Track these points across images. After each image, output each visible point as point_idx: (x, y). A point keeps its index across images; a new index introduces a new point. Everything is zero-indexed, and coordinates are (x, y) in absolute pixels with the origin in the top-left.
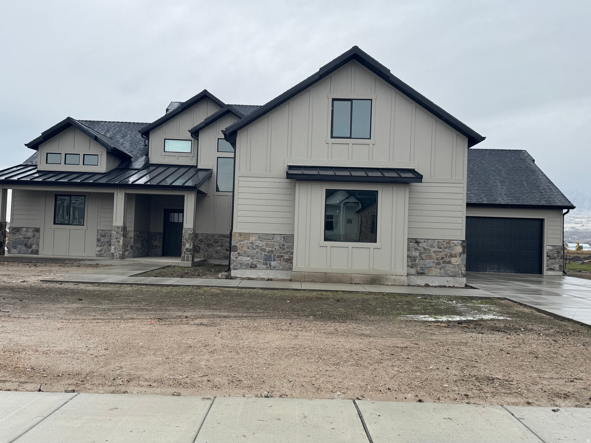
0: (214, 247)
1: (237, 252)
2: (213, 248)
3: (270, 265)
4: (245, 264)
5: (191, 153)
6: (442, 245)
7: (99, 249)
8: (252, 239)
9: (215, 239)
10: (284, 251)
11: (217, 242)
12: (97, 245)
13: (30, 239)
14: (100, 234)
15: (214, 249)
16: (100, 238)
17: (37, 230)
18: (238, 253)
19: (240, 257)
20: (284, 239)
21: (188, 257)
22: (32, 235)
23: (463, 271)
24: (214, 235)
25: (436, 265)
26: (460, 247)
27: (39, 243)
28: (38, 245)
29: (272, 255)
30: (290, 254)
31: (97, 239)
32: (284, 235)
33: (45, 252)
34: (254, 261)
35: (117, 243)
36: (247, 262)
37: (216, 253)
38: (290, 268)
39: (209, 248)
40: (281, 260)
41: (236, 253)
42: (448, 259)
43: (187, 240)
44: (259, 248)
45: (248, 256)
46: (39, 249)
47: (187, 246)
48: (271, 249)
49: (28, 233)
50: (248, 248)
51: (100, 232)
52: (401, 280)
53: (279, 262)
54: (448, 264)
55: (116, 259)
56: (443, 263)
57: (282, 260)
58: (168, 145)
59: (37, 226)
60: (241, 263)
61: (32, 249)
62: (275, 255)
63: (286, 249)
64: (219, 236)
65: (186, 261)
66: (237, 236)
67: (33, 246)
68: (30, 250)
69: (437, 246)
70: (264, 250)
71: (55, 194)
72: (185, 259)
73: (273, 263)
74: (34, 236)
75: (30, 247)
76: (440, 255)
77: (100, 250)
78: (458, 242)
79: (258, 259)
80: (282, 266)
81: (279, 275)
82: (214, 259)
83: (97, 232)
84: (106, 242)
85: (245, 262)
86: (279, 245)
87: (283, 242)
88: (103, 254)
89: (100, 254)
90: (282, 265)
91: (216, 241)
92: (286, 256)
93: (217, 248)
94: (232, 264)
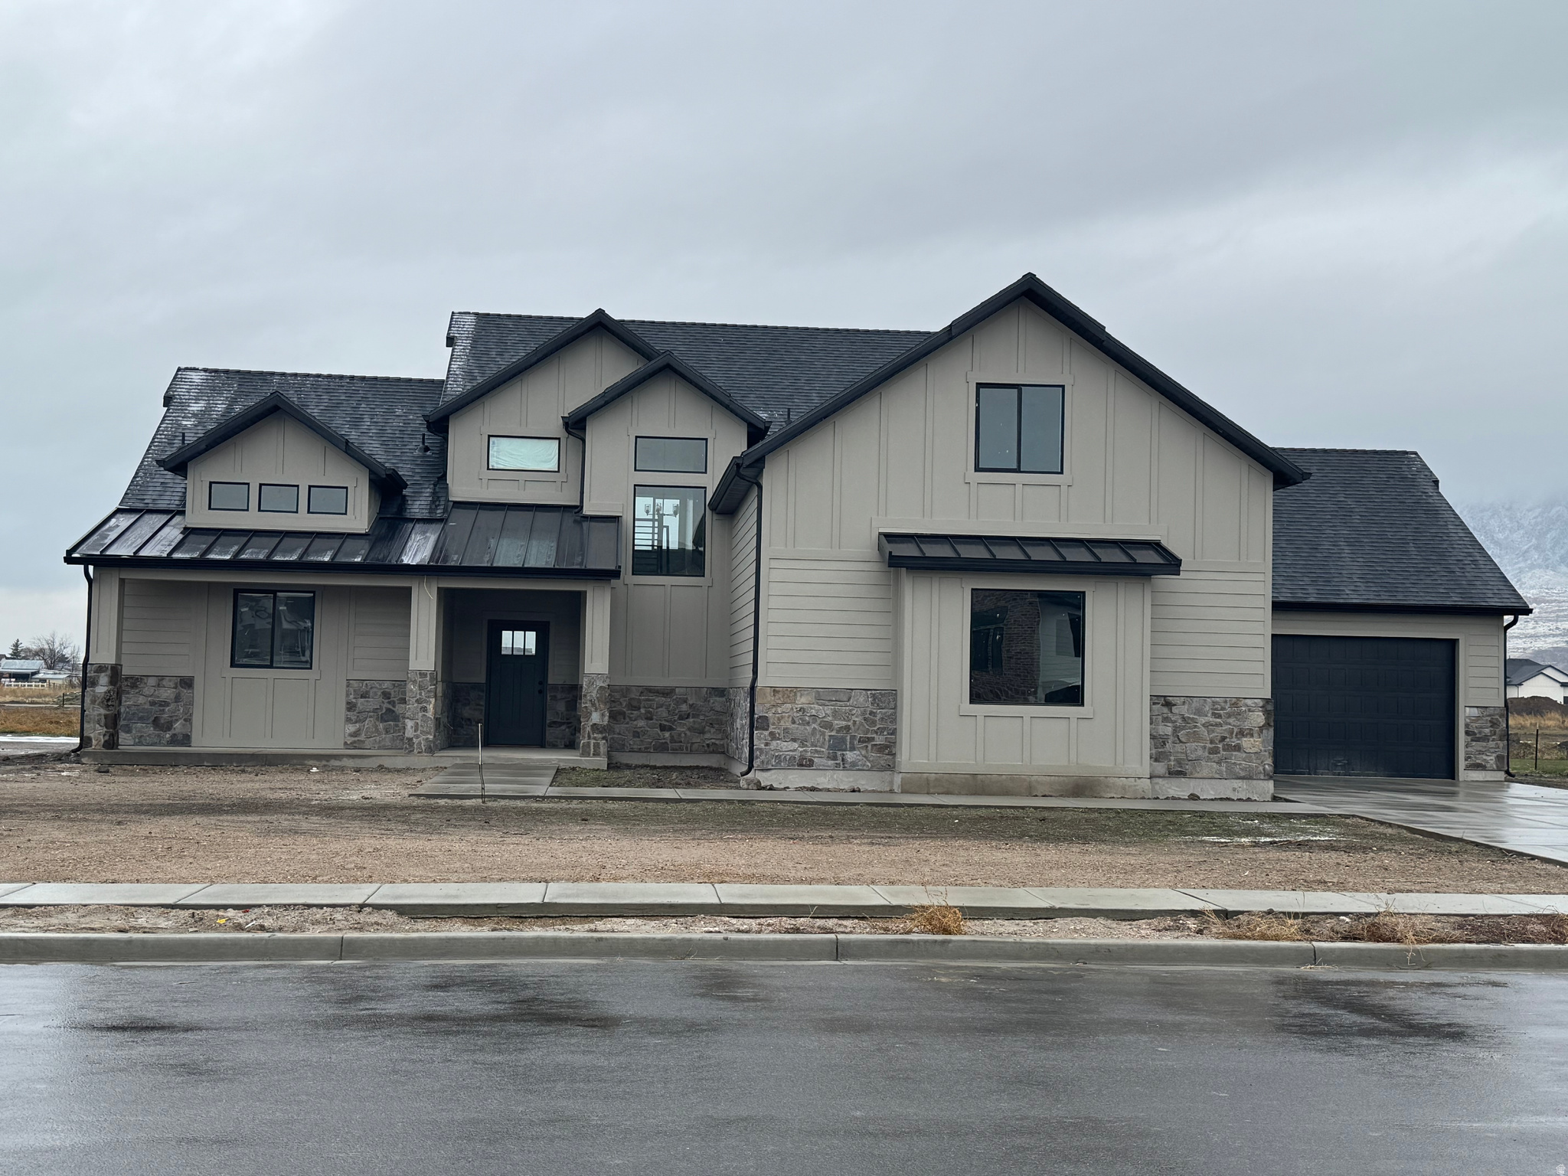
0: (627, 720)
1: (768, 732)
2: (627, 723)
3: (843, 760)
4: (788, 757)
5: (558, 471)
6: (1223, 709)
7: (351, 728)
8: (802, 700)
9: (631, 699)
10: (874, 727)
11: (635, 707)
12: (348, 720)
13: (168, 706)
14: (355, 691)
15: (627, 726)
16: (354, 701)
17: (187, 683)
18: (772, 734)
19: (774, 743)
20: (874, 700)
21: (597, 746)
22: (173, 696)
23: (1267, 766)
24: (628, 689)
25: (1210, 753)
26: (1261, 714)
27: (191, 715)
28: (188, 720)
29: (848, 738)
30: (888, 734)
31: (348, 703)
32: (873, 692)
33: (204, 741)
34: (806, 751)
35: (420, 714)
36: (791, 753)
37: (634, 736)
38: (889, 765)
39: (615, 722)
40: (867, 747)
41: (766, 733)
42: (1234, 741)
43: (593, 705)
44: (819, 721)
45: (794, 740)
46: (191, 732)
47: (596, 718)
48: (844, 723)
49: (162, 690)
50: (794, 722)
51: (355, 684)
52: (1137, 788)
53: (864, 752)
54: (1235, 751)
55: (419, 752)
56: (1224, 750)
57: (870, 747)
58: (497, 452)
59: (185, 673)
60: (777, 756)
61: (172, 732)
62: (853, 738)
63: (878, 721)
64: (642, 693)
65: (591, 755)
66: (768, 695)
67: (177, 725)
68: (168, 736)
69: (1211, 712)
70: (828, 726)
71: (234, 589)
72: (590, 750)
73: (850, 756)
74: (177, 699)
75: (169, 726)
76: (1219, 731)
77: (354, 733)
78: (1255, 703)
79: (816, 746)
80: (869, 761)
81: (863, 783)
82: (630, 751)
83: (348, 686)
84: (369, 712)
85: (787, 753)
86: (863, 714)
87: (871, 708)
88: (363, 742)
89: (355, 742)
90: (871, 759)
91: (635, 703)
92: (879, 740)
93: (635, 723)
94: (757, 758)
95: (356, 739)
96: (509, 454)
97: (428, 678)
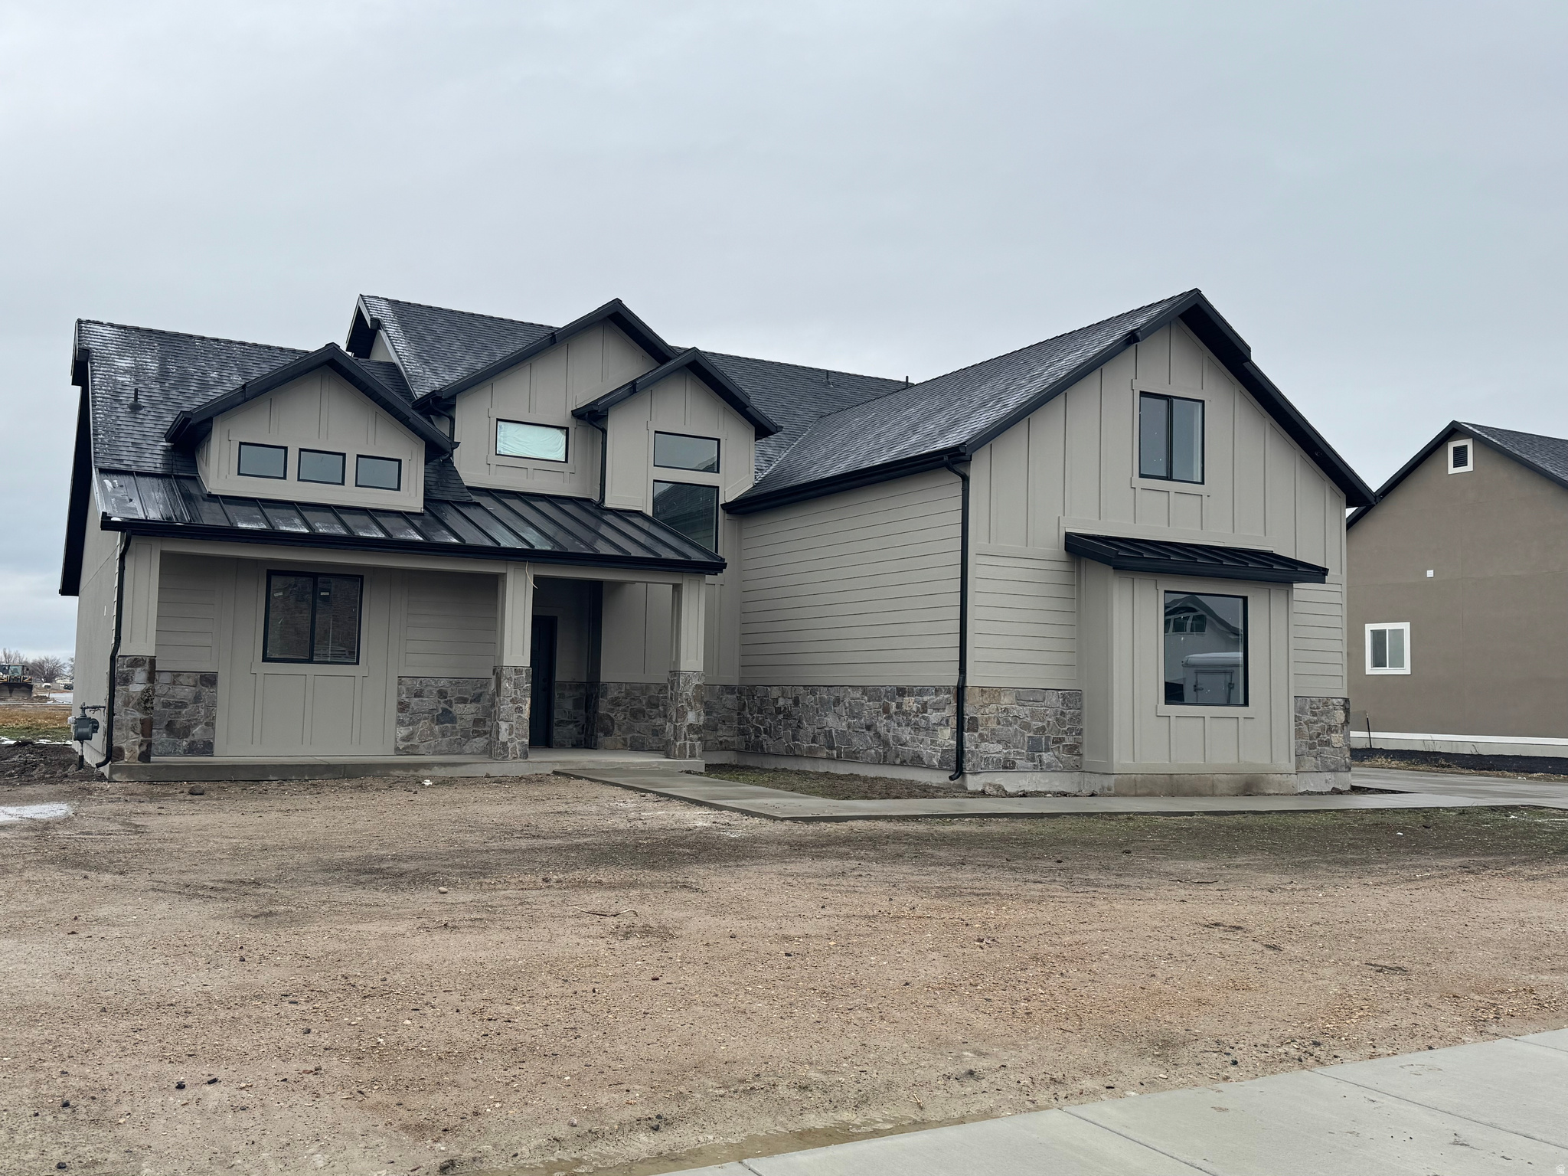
0: (647, 718)
1: (978, 733)
2: (647, 722)
3: (1040, 761)
4: (995, 759)
5: (566, 461)
6: (1318, 708)
7: (403, 732)
8: (1006, 700)
9: (650, 697)
10: (1065, 727)
11: (654, 705)
12: (400, 723)
13: (185, 707)
14: (408, 689)
15: (647, 724)
16: (407, 700)
17: (209, 680)
18: (981, 735)
19: (983, 744)
20: (1064, 700)
21: (692, 747)
22: (191, 696)
23: (1347, 759)
24: (648, 686)
25: (1310, 749)
26: (1342, 712)
27: (214, 718)
28: (210, 724)
29: (1043, 739)
30: (1076, 734)
31: (400, 703)
32: (1063, 692)
33: (230, 750)
34: (1010, 753)
35: (515, 716)
36: (997, 755)
37: (653, 735)
38: (1077, 766)
39: (635, 720)
40: (1059, 747)
41: (976, 734)
42: (1325, 738)
43: (689, 704)
44: (1019, 722)
45: (999, 742)
46: (213, 738)
47: (691, 718)
48: (1040, 723)
49: (178, 689)
50: (999, 724)
51: (408, 681)
52: (1289, 783)
53: (1056, 753)
54: (1326, 746)
55: (514, 758)
56: (1319, 745)
57: (1061, 749)
58: (504, 437)
59: (206, 667)
60: (985, 759)
61: (190, 738)
62: (1048, 738)
63: (1067, 722)
64: (661, 690)
65: (687, 757)
66: (977, 695)
67: (197, 730)
68: (185, 743)
69: (1310, 710)
70: (1026, 726)
71: (268, 570)
72: (686, 752)
73: (1046, 757)
74: (197, 699)
75: (186, 732)
76: (1316, 727)
77: (407, 737)
78: (1339, 702)
79: (1018, 748)
80: (1061, 762)
81: (1057, 784)
82: (649, 750)
83: (399, 684)
84: (423, 713)
85: (993, 755)
86: (1056, 714)
87: (1061, 708)
88: (417, 747)
89: (408, 747)
90: (1063, 760)
91: (654, 701)
92: (1069, 741)
93: (654, 721)
94: (969, 761)
95: (409, 743)
96: (516, 441)
97: (524, 675)
